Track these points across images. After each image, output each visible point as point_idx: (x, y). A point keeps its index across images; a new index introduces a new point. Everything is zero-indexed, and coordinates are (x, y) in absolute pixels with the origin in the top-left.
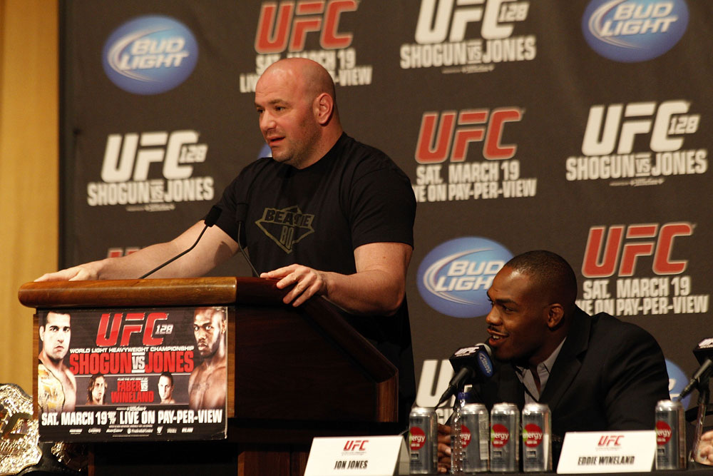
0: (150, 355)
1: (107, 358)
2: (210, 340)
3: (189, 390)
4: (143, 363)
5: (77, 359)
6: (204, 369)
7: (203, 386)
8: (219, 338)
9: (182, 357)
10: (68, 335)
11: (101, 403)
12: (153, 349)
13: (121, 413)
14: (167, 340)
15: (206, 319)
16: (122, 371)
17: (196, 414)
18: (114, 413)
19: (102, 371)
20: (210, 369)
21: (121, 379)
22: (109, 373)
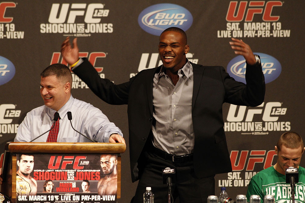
0: (77, 173)
1: (54, 174)
2: (109, 168)
3: (98, 187)
4: (73, 177)
5: (37, 174)
6: (106, 179)
7: (105, 186)
8: (113, 167)
9: (94, 174)
10: (33, 164)
11: (51, 192)
12: (78, 171)
13: (62, 196)
14: (86, 167)
15: (107, 159)
16: (62, 179)
17: (101, 197)
18: (58, 196)
19: (51, 179)
20: (109, 179)
21: (61, 182)
22: (55, 180)
